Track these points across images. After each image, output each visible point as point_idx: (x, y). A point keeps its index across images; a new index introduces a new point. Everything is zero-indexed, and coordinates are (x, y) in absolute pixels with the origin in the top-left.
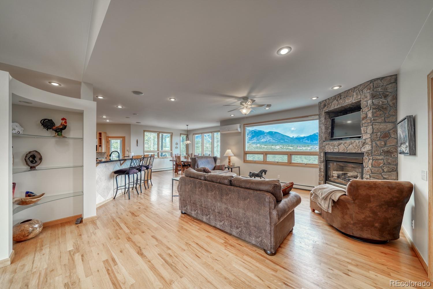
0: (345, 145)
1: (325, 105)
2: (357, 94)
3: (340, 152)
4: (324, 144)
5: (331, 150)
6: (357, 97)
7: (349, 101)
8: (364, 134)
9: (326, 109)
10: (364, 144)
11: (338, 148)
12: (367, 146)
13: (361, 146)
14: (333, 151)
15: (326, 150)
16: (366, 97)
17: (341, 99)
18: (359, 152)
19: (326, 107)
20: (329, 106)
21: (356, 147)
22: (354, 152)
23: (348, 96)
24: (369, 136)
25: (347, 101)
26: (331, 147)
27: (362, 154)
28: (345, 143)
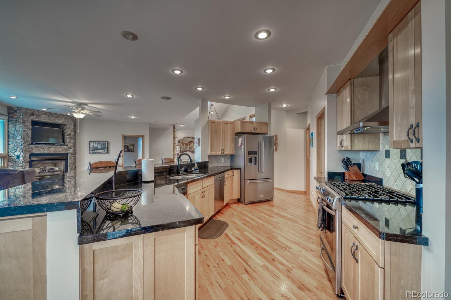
0: (56, 148)
1: (32, 114)
2: (65, 119)
3: (50, 153)
4: (30, 147)
5: (40, 152)
6: (65, 121)
7: (59, 121)
8: (69, 143)
9: (34, 118)
10: (69, 148)
11: (49, 150)
12: (71, 149)
13: (67, 149)
14: (44, 152)
15: (34, 152)
16: (71, 124)
17: (52, 116)
18: (66, 153)
19: (35, 116)
20: (38, 116)
21: (65, 150)
22: (63, 153)
23: (59, 118)
24: (72, 144)
25: (57, 121)
26: (41, 150)
27: (67, 154)
28: (56, 147)
